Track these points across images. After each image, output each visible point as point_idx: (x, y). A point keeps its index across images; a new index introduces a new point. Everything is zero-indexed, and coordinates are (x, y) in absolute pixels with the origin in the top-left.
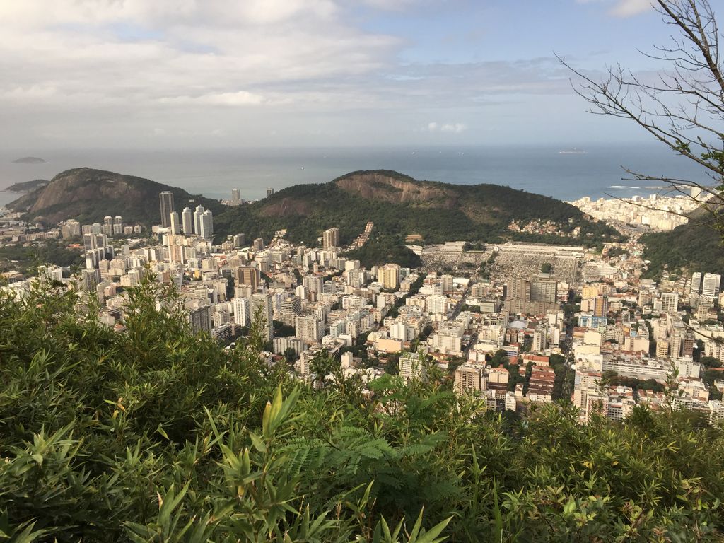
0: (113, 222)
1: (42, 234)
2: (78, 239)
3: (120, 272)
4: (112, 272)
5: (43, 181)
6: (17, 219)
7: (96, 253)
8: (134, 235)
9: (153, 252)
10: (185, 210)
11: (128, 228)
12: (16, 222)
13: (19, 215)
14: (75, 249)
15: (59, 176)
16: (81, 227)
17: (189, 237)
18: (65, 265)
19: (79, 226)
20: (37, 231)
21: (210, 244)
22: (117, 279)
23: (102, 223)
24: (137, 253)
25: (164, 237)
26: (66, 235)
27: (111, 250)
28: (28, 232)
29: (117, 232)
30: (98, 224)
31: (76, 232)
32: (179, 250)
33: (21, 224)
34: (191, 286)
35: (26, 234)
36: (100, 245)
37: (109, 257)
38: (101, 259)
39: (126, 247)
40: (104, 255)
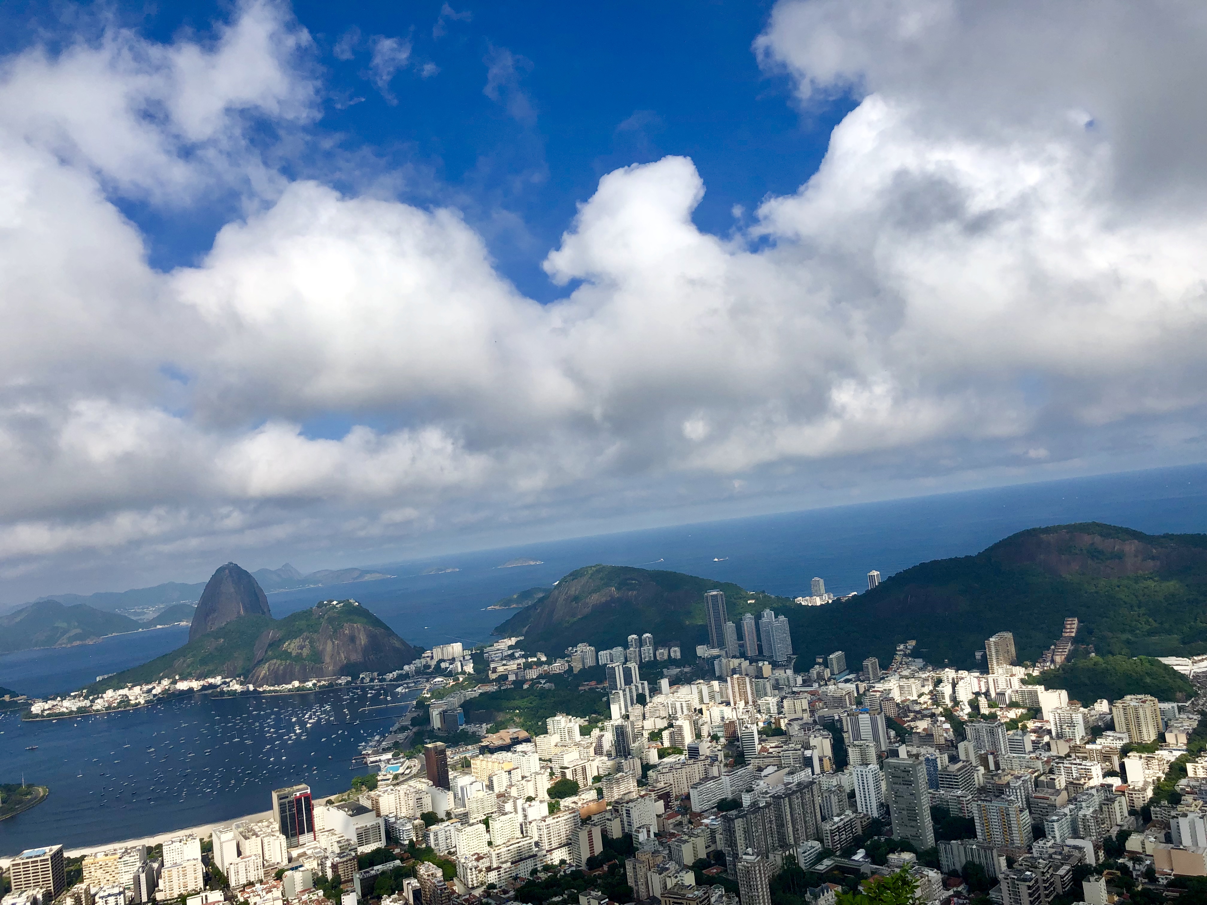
0: (641, 643)
1: (545, 667)
2: (594, 673)
3: (660, 724)
4: (648, 725)
5: (542, 590)
6: (510, 647)
7: (624, 693)
8: (671, 662)
9: (705, 689)
10: (745, 618)
11: (662, 653)
12: (510, 652)
13: (513, 641)
14: (592, 689)
15: (565, 581)
16: (597, 654)
19: (594, 653)
20: (540, 663)
21: (790, 672)
22: (656, 735)
23: (626, 646)
25: (716, 662)
26: (577, 666)
27: (643, 689)
28: (528, 666)
29: (647, 658)
30: (620, 649)
31: (590, 662)
33: (517, 655)
34: (773, 745)
35: (525, 670)
36: (628, 680)
37: (641, 700)
38: (632, 704)
39: (664, 683)
40: (635, 697)
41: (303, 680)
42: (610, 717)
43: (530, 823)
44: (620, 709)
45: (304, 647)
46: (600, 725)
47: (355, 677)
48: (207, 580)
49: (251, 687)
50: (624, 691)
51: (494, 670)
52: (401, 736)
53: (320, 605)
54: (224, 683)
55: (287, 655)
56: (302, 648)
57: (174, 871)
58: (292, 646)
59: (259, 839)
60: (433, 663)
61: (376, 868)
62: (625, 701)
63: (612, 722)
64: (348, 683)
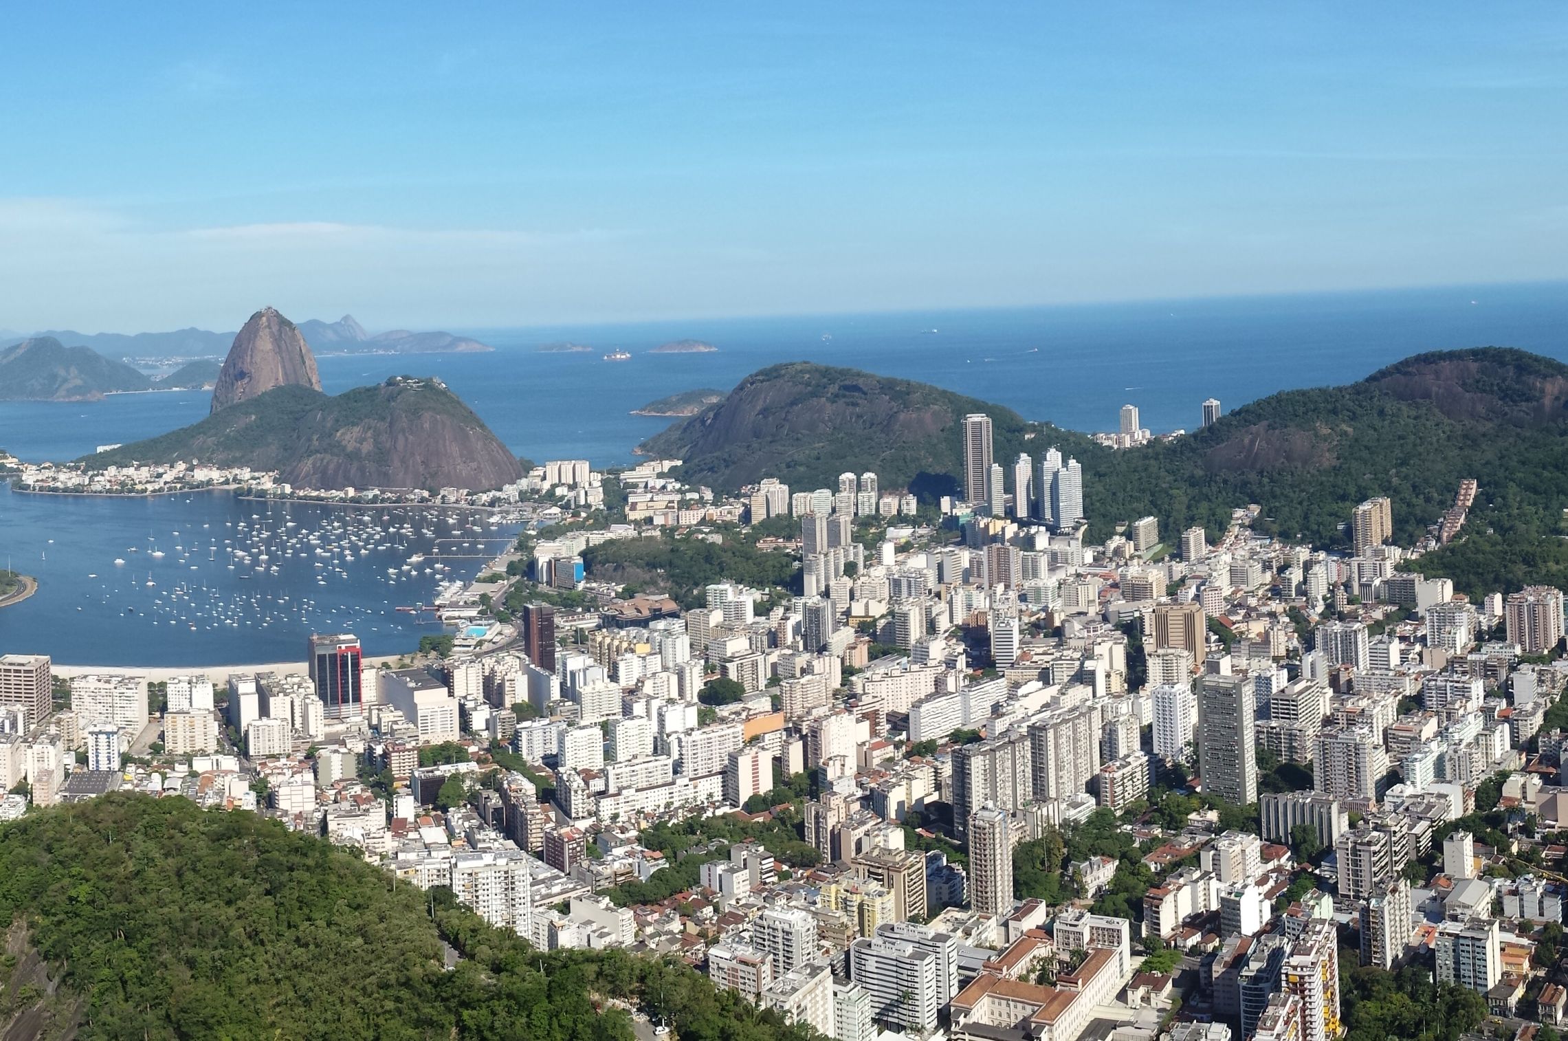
0: (859, 487)
1: (710, 510)
2: (783, 525)
6: (660, 475)
7: (826, 559)
8: (901, 519)
9: (947, 563)
10: (1022, 461)
11: (890, 504)
12: (660, 483)
13: (667, 465)
14: (779, 549)
15: (750, 383)
16: (791, 498)
19: (787, 495)
20: (702, 502)
23: (835, 489)
26: (759, 515)
27: (856, 555)
28: (685, 505)
29: (866, 510)
30: (827, 493)
31: (779, 508)
33: (670, 487)
34: (1040, 650)
35: (679, 509)
36: (834, 540)
37: (851, 569)
38: (836, 575)
39: (888, 550)
40: (842, 568)
41: (361, 489)
42: (801, 593)
43: (668, 736)
44: (818, 581)
45: (364, 439)
46: (784, 602)
49: (288, 489)
50: (826, 555)
51: (634, 507)
52: (492, 588)
53: (391, 383)
54: (253, 478)
55: (340, 449)
56: (361, 441)
57: (180, 718)
58: (349, 437)
59: (288, 699)
60: (546, 486)
61: (442, 768)
62: (827, 570)
63: (803, 600)
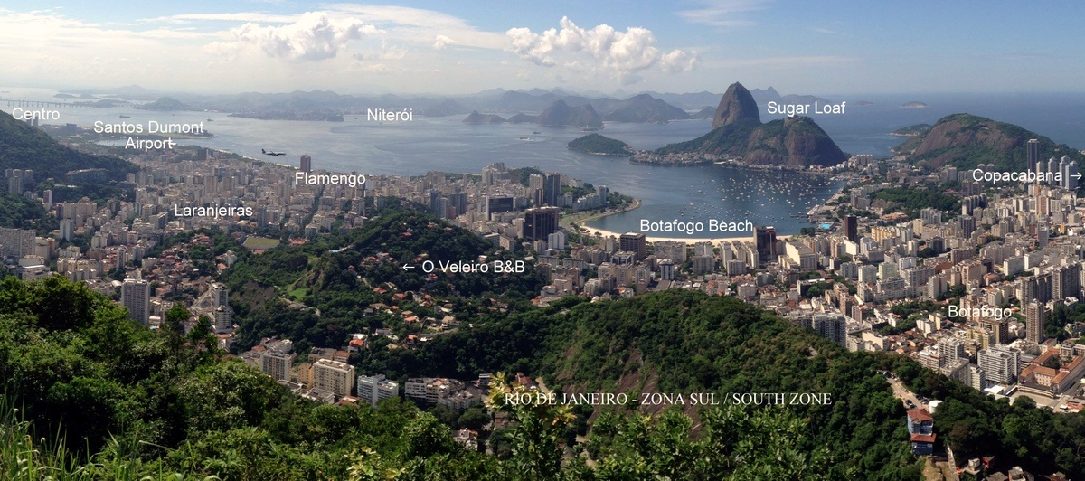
1: (923, 177)
2: (954, 184)
3: (990, 222)
4: (984, 221)
5: (926, 125)
6: (903, 162)
7: (972, 199)
9: (1021, 202)
10: (1051, 160)
12: (902, 165)
13: (904, 158)
14: (952, 194)
15: (941, 122)
17: (1054, 188)
18: (945, 209)
21: (1075, 197)
22: (988, 227)
24: (1006, 203)
25: (1029, 186)
26: (944, 180)
27: (984, 199)
28: (912, 174)
31: (953, 178)
32: (1045, 202)
36: (975, 192)
37: (982, 204)
38: (976, 207)
40: (978, 203)
41: (777, 165)
42: (961, 213)
44: (968, 209)
46: (954, 217)
47: (808, 167)
48: (724, 91)
49: (746, 164)
52: (831, 208)
54: (731, 159)
55: (766, 147)
61: (810, 281)
62: (972, 204)
63: (962, 217)
64: (803, 170)
